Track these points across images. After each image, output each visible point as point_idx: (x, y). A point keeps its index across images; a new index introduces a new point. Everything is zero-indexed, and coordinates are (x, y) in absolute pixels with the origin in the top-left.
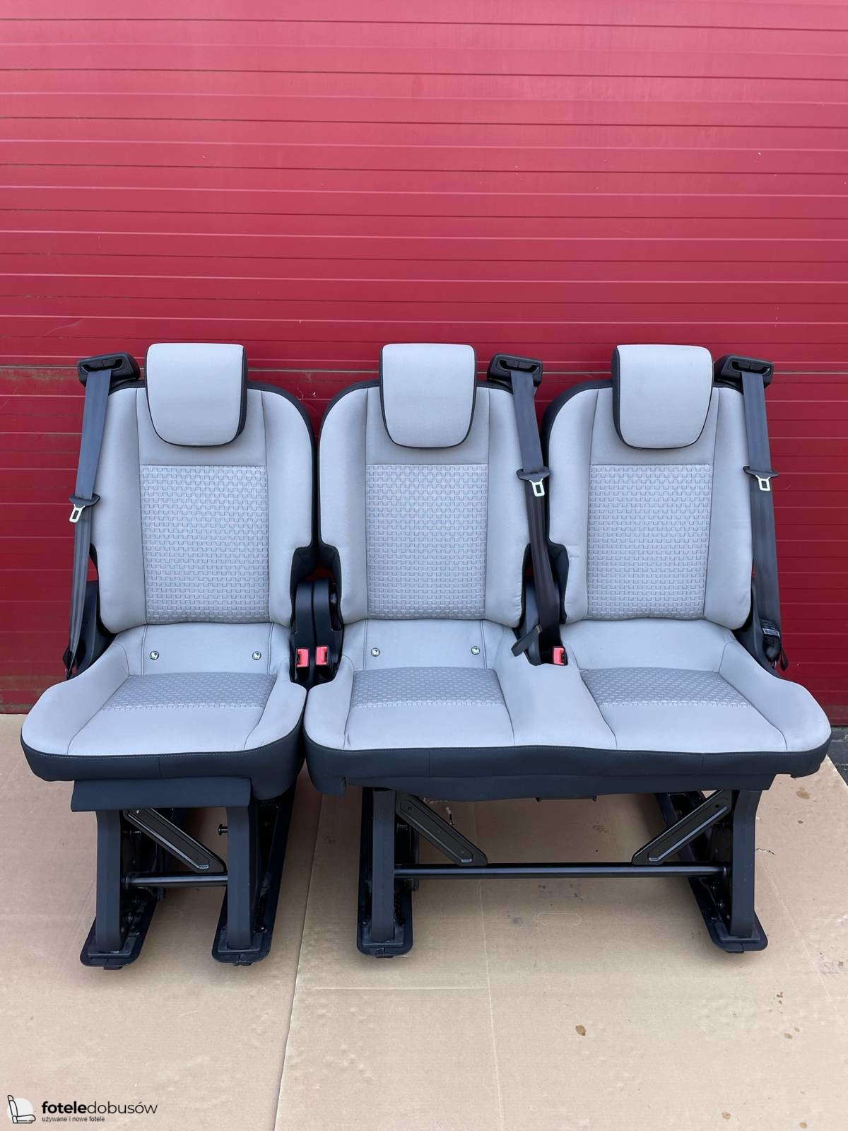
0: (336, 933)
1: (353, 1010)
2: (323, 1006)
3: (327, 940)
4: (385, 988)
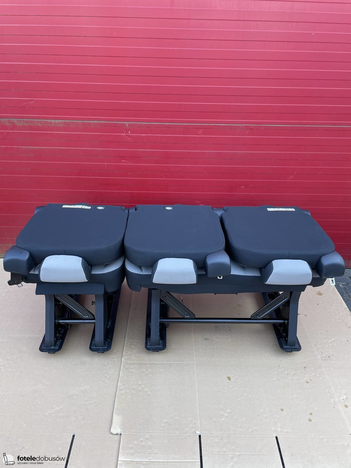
0: (137, 342)
1: (144, 370)
2: (132, 368)
3: (134, 345)
4: (155, 362)
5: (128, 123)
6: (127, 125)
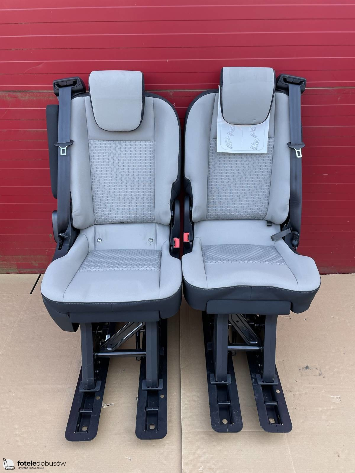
5: (173, 92)
6: (171, 94)
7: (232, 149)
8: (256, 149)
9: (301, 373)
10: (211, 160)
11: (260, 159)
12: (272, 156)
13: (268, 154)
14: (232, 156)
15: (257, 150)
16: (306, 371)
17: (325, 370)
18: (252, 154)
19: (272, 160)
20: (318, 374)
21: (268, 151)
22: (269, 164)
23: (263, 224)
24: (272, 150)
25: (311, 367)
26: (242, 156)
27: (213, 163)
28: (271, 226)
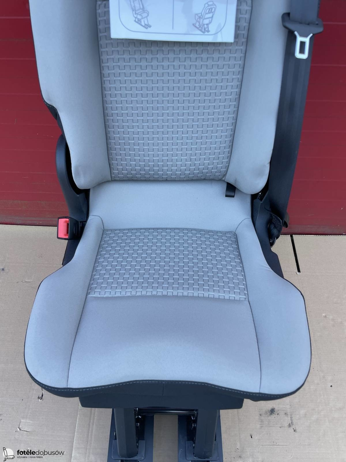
7: (149, 30)
8: (208, 31)
9: (262, 421)
10: (104, 57)
11: (216, 55)
12: (243, 48)
13: (236, 42)
14: (152, 48)
15: (209, 33)
16: (270, 418)
17: (298, 416)
18: (197, 44)
19: (243, 59)
20: (286, 425)
21: (236, 36)
22: (237, 69)
23: (219, 190)
24: (245, 32)
25: (279, 410)
26: (175, 48)
27: (110, 64)
28: (233, 197)
